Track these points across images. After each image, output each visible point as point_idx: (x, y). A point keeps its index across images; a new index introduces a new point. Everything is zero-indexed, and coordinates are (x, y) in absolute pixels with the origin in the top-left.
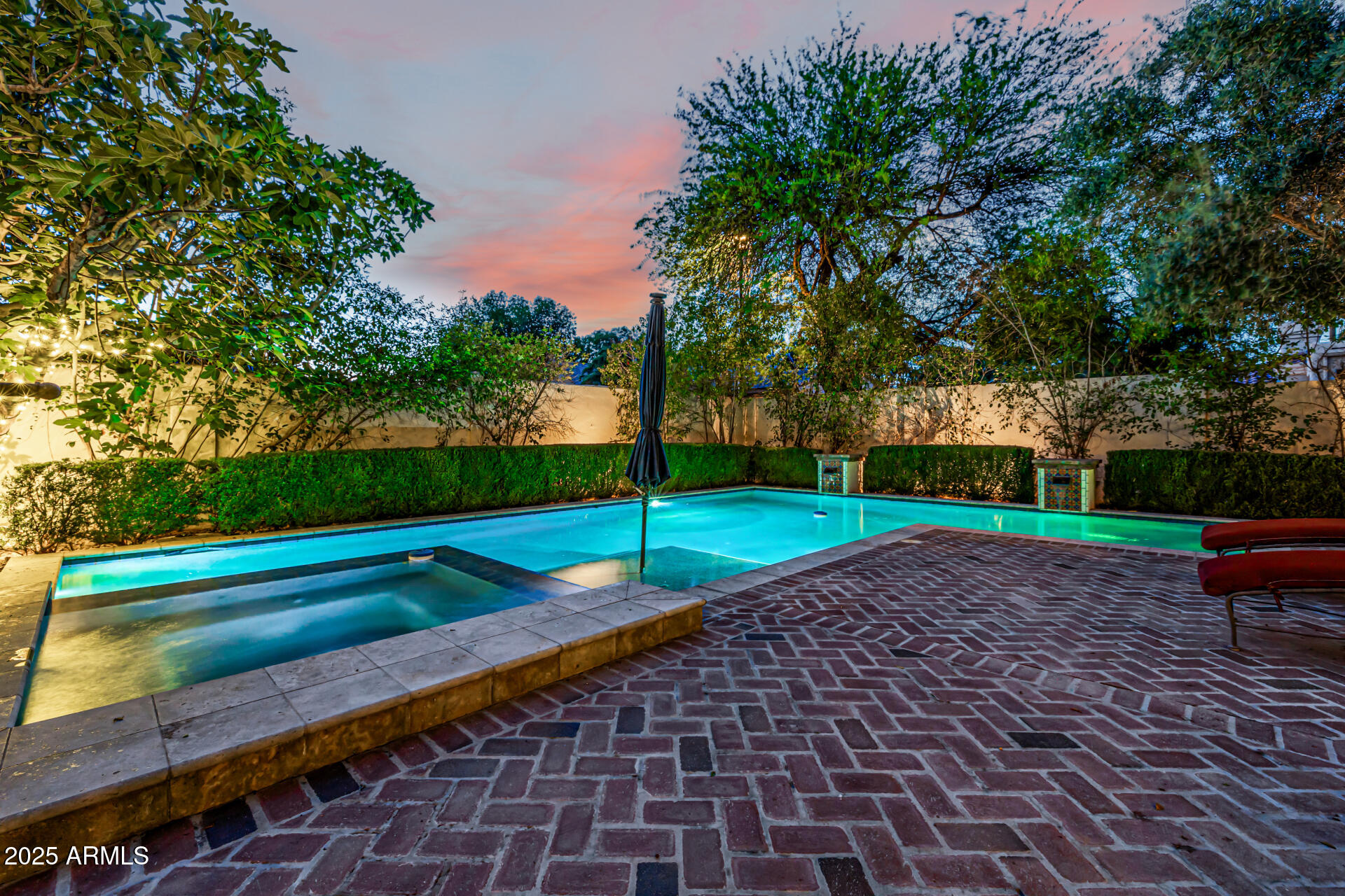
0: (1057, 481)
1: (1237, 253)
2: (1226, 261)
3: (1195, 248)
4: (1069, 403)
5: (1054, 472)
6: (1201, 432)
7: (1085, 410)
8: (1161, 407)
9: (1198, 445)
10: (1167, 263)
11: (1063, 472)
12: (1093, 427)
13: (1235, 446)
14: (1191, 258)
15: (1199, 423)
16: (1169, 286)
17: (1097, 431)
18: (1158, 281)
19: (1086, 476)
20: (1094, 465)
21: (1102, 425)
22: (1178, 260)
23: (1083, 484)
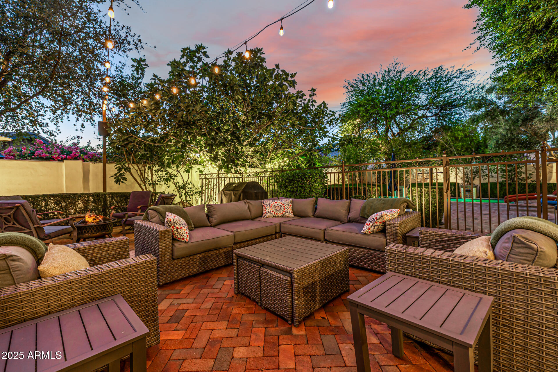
0: (467, 191)
1: (510, 140)
2: (507, 142)
3: (501, 139)
4: (468, 171)
5: (466, 189)
6: (504, 178)
7: (473, 172)
8: (493, 172)
9: (503, 181)
10: (495, 142)
11: (468, 189)
12: (475, 177)
13: (512, 181)
14: (500, 142)
15: (503, 176)
16: (495, 147)
17: (476, 178)
18: (493, 146)
19: (474, 189)
20: (476, 187)
21: (477, 176)
22: (497, 141)
23: (474, 192)
